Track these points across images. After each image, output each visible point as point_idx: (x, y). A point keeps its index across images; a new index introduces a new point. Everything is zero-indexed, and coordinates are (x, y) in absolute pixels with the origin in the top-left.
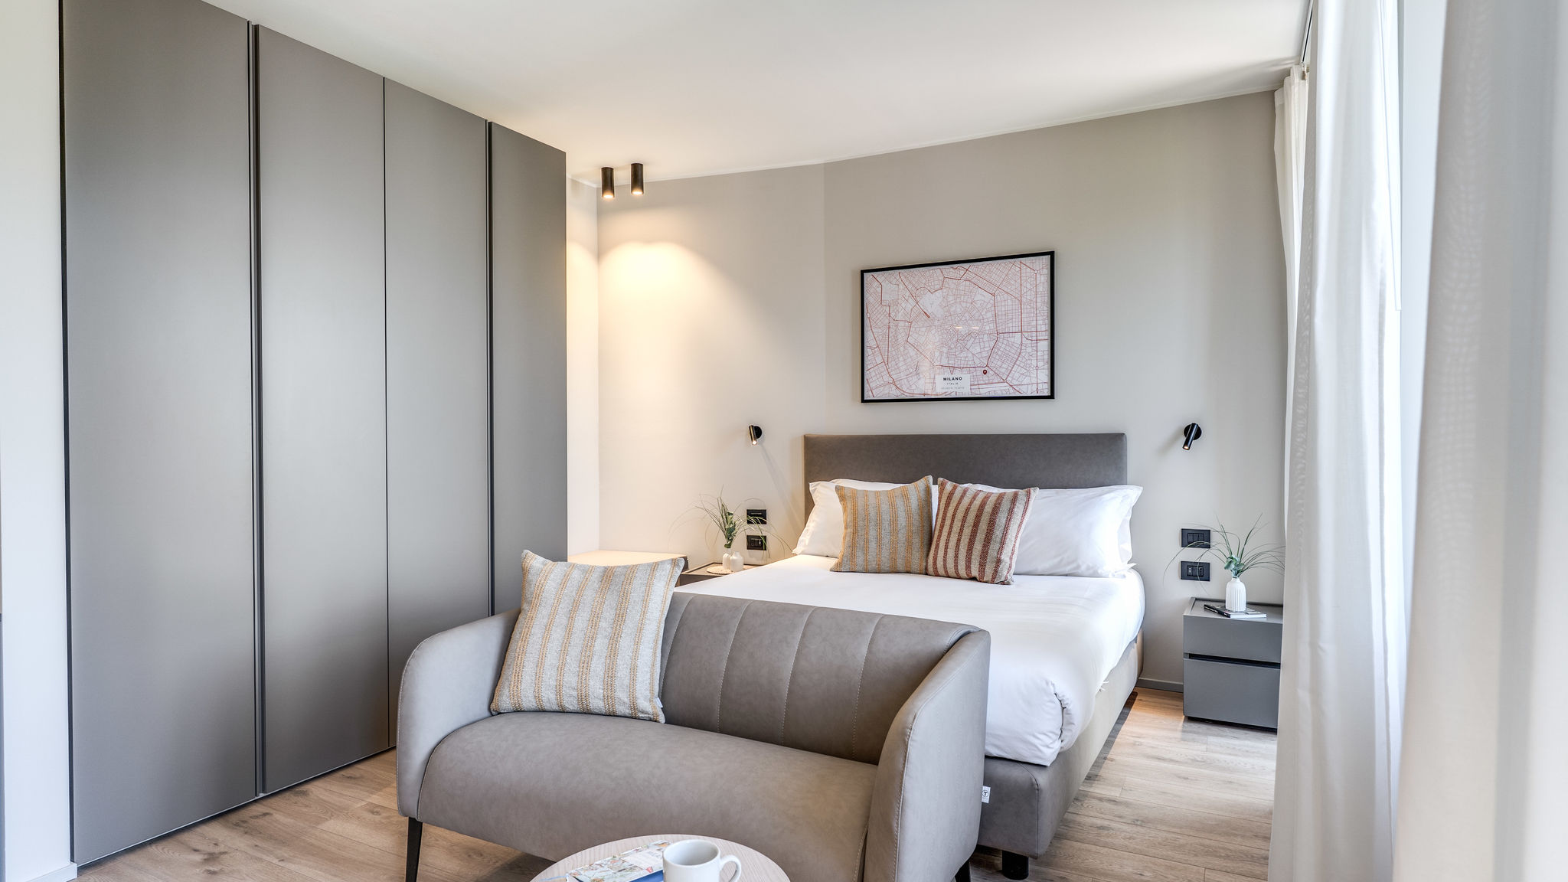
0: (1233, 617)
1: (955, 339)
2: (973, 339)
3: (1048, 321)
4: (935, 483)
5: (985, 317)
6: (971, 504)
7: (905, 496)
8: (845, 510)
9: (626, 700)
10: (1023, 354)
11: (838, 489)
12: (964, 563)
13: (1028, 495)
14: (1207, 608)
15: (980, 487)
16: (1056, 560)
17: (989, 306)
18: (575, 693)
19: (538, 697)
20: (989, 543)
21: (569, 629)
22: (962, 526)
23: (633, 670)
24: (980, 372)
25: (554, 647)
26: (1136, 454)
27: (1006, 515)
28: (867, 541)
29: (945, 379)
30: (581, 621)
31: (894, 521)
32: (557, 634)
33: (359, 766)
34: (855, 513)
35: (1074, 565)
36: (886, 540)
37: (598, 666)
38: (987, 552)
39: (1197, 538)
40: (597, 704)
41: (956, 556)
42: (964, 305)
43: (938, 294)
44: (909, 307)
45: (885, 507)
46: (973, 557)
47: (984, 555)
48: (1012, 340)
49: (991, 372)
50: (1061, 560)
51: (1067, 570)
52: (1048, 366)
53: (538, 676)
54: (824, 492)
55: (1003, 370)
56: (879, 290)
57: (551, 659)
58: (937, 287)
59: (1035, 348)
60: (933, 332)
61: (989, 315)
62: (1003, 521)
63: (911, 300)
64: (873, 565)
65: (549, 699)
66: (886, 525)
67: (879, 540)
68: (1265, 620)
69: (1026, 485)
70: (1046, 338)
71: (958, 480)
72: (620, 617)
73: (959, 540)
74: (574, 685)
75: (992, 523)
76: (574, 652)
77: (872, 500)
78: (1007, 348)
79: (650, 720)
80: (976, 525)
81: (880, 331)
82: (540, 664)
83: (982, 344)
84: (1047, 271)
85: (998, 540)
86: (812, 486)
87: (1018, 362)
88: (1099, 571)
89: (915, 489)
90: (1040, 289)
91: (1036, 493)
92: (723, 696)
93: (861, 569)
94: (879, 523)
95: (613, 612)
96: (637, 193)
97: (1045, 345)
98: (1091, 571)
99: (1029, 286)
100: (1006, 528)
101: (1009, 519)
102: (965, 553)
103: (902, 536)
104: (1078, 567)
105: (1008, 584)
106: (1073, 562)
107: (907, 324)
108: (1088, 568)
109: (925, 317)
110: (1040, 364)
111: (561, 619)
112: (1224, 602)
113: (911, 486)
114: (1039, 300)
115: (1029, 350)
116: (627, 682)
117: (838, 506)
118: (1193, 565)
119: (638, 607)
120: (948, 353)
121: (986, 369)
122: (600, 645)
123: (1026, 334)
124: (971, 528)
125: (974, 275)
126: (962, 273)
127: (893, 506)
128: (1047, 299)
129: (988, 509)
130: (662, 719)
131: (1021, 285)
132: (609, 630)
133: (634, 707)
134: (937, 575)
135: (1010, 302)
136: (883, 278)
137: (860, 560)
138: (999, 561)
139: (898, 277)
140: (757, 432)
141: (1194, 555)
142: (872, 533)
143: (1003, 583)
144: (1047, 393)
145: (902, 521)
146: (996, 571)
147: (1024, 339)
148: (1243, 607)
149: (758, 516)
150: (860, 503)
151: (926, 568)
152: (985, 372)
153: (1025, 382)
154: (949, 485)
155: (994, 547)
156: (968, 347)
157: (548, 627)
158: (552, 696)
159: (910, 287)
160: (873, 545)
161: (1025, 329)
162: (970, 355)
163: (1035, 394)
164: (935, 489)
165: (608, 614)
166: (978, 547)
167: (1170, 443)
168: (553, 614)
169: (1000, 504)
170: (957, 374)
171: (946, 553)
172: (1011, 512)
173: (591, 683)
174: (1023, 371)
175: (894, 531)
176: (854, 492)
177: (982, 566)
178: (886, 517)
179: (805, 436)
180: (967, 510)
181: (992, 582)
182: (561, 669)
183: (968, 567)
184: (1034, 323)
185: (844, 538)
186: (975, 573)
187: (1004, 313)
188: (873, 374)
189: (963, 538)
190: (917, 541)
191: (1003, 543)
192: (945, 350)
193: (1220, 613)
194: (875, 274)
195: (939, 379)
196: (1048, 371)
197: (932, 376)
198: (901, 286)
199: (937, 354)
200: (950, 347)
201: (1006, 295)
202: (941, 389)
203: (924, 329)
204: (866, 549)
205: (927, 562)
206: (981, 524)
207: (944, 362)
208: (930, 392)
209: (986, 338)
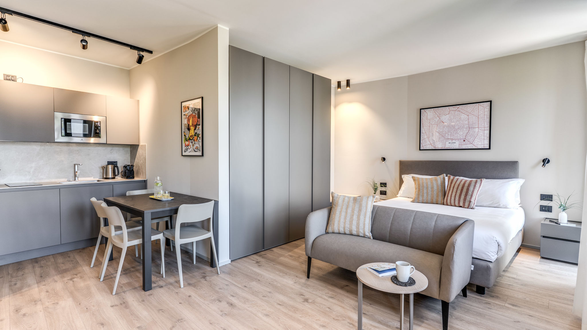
0: (561, 224)
1: (453, 130)
2: (460, 130)
3: (489, 124)
4: (447, 176)
5: (465, 123)
6: (460, 183)
7: (436, 180)
8: (415, 184)
9: (363, 232)
10: (479, 135)
11: (413, 177)
12: (458, 201)
13: (481, 181)
14: (550, 221)
15: (462, 178)
16: (491, 202)
17: (466, 119)
18: (349, 229)
19: (339, 230)
20: (467, 196)
21: (346, 213)
22: (457, 190)
23: (364, 224)
24: (462, 141)
25: (343, 217)
26: (522, 168)
27: (473, 187)
28: (423, 193)
29: (449, 143)
30: (350, 210)
31: (432, 188)
32: (343, 214)
33: (283, 246)
34: (419, 185)
35: (498, 204)
36: (430, 193)
37: (355, 223)
39: (548, 197)
40: (354, 232)
41: (455, 199)
42: (457, 119)
43: (448, 115)
44: (437, 120)
45: (429, 183)
46: (461, 200)
47: (465, 199)
48: (474, 130)
49: (467, 141)
50: (493, 202)
51: (495, 205)
52: (488, 139)
53: (339, 224)
54: (408, 178)
55: (471, 140)
56: (426, 115)
57: (342, 220)
58: (447, 113)
59: (483, 133)
60: (445, 128)
62: (472, 189)
63: (438, 118)
64: (425, 201)
65: (342, 230)
66: (430, 189)
67: (427, 193)
68: (575, 227)
69: (481, 178)
70: (488, 129)
71: (455, 175)
72: (360, 210)
73: (456, 194)
74: (349, 227)
75: (468, 190)
76: (348, 219)
77: (425, 181)
78: (473, 133)
79: (369, 238)
80: (462, 190)
81: (426, 128)
82: (339, 221)
83: (463, 132)
84: (489, 107)
85: (470, 195)
86: (403, 176)
87: (477, 137)
88: (508, 207)
89: (439, 178)
90: (486, 113)
91: (484, 181)
92: (390, 233)
93: (421, 202)
94: (427, 188)
95: (358, 209)
96: (348, 88)
97: (488, 132)
98: (505, 206)
99: (481, 112)
100: (473, 191)
103: (435, 193)
104: (500, 205)
105: (474, 209)
106: (497, 203)
107: (436, 125)
108: (503, 205)
109: (443, 123)
110: (485, 138)
111: (344, 210)
112: (558, 220)
113: (438, 177)
114: (485, 117)
115: (481, 133)
116: (362, 227)
117: (413, 183)
118: (545, 207)
119: (365, 208)
121: (465, 139)
122: (355, 217)
123: (480, 128)
124: (460, 191)
125: (461, 109)
126: (456, 108)
127: (432, 183)
128: (488, 116)
129: (466, 185)
130: (372, 238)
131: (478, 112)
132: (357, 214)
133: (364, 234)
134: (447, 205)
135: (474, 118)
136: (428, 111)
137: (421, 199)
138: (470, 202)
139: (433, 111)
140: (384, 159)
141: (545, 203)
142: (425, 191)
143: (472, 208)
144: (488, 147)
145: (435, 188)
146: (469, 205)
147: (479, 130)
148: (566, 222)
149: (384, 185)
150: (421, 182)
151: (443, 203)
152: (464, 141)
153: (479, 144)
154: (452, 177)
155: (468, 198)
156: (458, 133)
157: (341, 212)
158: (343, 230)
159: (437, 114)
160: (425, 195)
161: (480, 126)
162: (459, 135)
163: (483, 148)
164: (447, 178)
165: (357, 209)
166: (463, 197)
167: (537, 164)
168: (342, 208)
169: (471, 183)
170: (454, 141)
171: (451, 198)
172: (475, 186)
173: (353, 227)
174: (479, 140)
175: (432, 191)
176: (418, 178)
177: (464, 203)
178: (430, 186)
179: (400, 161)
180: (459, 185)
181: (468, 208)
182: (345, 223)
183: (459, 203)
184: (483, 124)
185: (415, 192)
186: (461, 204)
187: (472, 121)
188: (424, 141)
189: (457, 194)
190: (440, 194)
191: (472, 196)
192: (450, 134)
193: (556, 223)
194: (425, 110)
195: (447, 143)
196: (488, 140)
197: (445, 142)
198: (434, 113)
199: (447, 135)
200: (451, 133)
201: (473, 116)
202: (448, 146)
203: (442, 127)
204: (423, 196)
205: (444, 201)
206: (464, 190)
207: (449, 137)
208: (444, 147)
209: (465, 129)
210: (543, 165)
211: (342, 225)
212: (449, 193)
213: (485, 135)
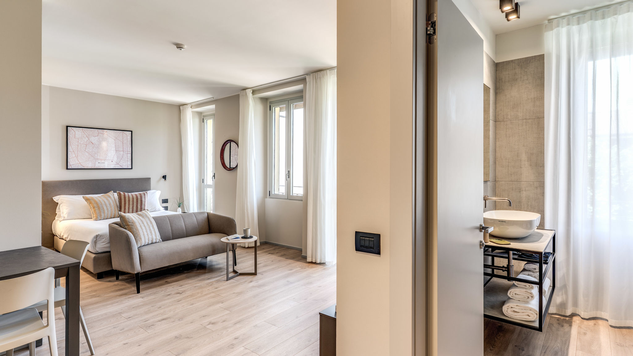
1: (102, 151)
3: (131, 149)
7: (110, 197)
8: (90, 203)
10: (123, 157)
11: (83, 197)
17: (113, 143)
24: (110, 161)
25: (144, 230)
26: (153, 183)
28: (104, 210)
29: (99, 163)
31: (110, 204)
32: (143, 228)
35: (155, 209)
36: (110, 210)
39: (165, 201)
43: (96, 137)
44: (85, 141)
48: (120, 153)
49: (114, 162)
51: (153, 210)
52: (131, 161)
55: (118, 161)
56: (74, 133)
58: (96, 135)
60: (95, 148)
61: (113, 145)
63: (86, 138)
65: (147, 242)
67: (107, 209)
70: (130, 153)
77: (100, 199)
78: (119, 155)
84: (130, 136)
86: (54, 198)
87: (122, 159)
88: (161, 209)
90: (128, 140)
92: (172, 233)
94: (106, 205)
97: (130, 155)
98: (158, 210)
99: (125, 139)
100: (145, 202)
101: (145, 199)
103: (113, 208)
104: (156, 209)
106: (154, 208)
107: (85, 145)
108: (158, 209)
109: (92, 144)
110: (128, 160)
113: (108, 194)
114: (128, 143)
115: (125, 156)
116: (155, 235)
118: (164, 207)
120: (100, 155)
122: (151, 228)
125: (108, 134)
126: (104, 132)
128: (130, 143)
130: (161, 241)
131: (123, 138)
133: (158, 240)
135: (120, 143)
136: (76, 130)
137: (103, 216)
139: (82, 130)
141: (165, 205)
142: (105, 208)
144: (130, 168)
145: (112, 204)
147: (124, 153)
150: (97, 200)
152: (112, 161)
153: (124, 165)
154: (122, 193)
156: (106, 154)
159: (86, 134)
160: (106, 211)
161: (124, 150)
162: (107, 156)
163: (127, 168)
167: (160, 179)
168: (139, 224)
169: (141, 196)
170: (103, 162)
172: (145, 197)
174: (123, 162)
175: (111, 207)
176: (90, 198)
180: (133, 198)
184: (127, 149)
185: (95, 211)
187: (117, 145)
188: (71, 160)
194: (72, 128)
195: (97, 163)
196: (131, 162)
197: (94, 162)
198: (83, 133)
199: (96, 155)
201: (118, 141)
202: (97, 166)
203: (91, 147)
204: (104, 212)
206: (138, 201)
207: (99, 158)
208: (93, 166)
209: (112, 152)
210: (165, 180)
211: (147, 238)
212: (126, 206)
213: (128, 157)
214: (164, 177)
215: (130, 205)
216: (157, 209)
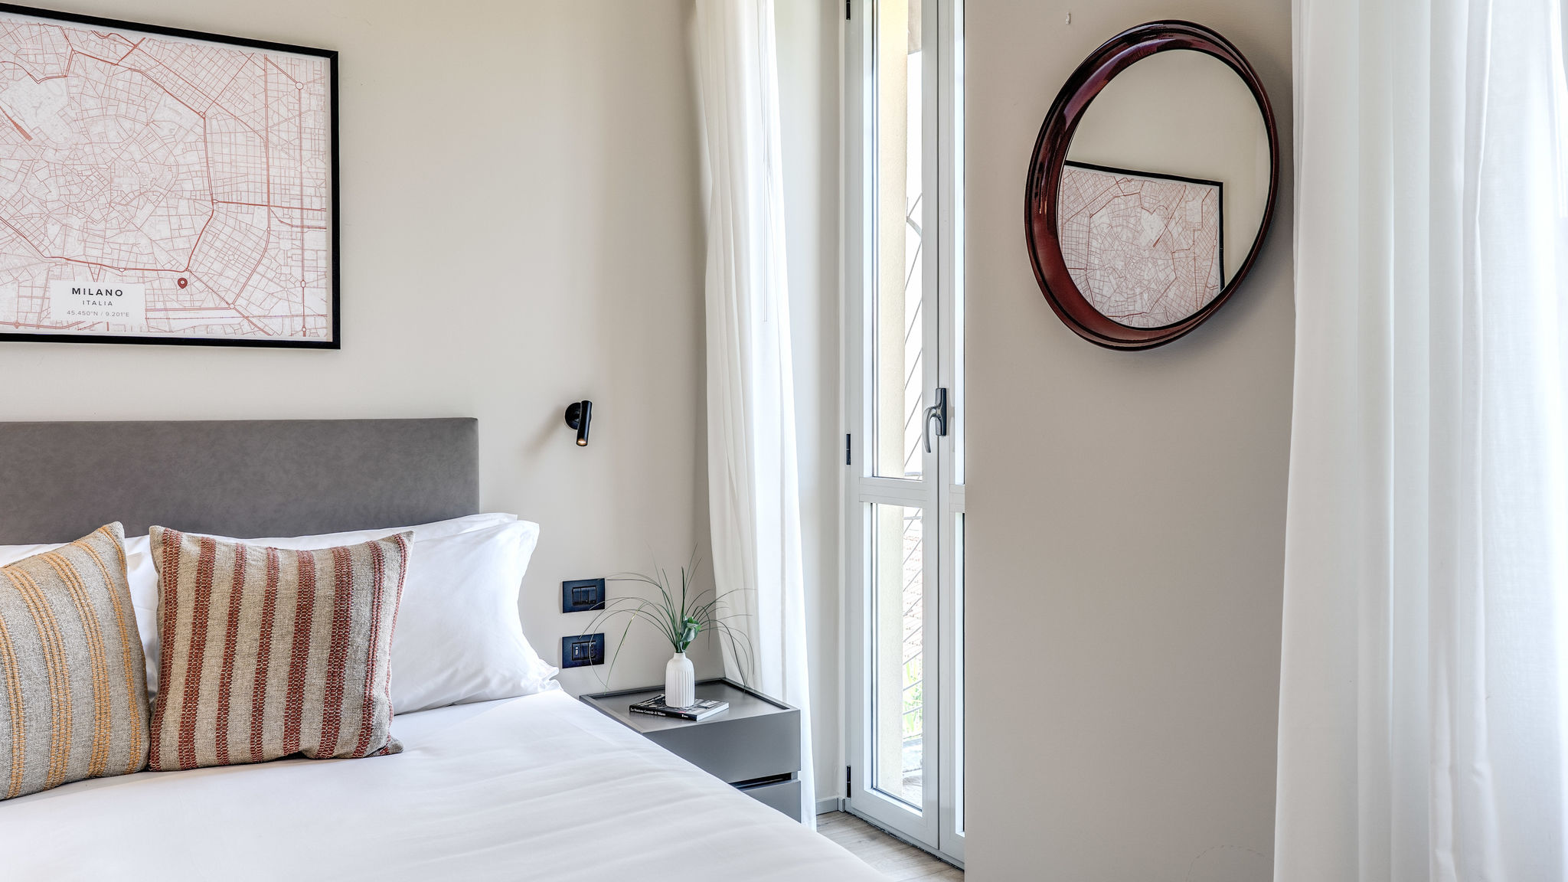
0: (701, 718)
1: (103, 200)
2: (149, 207)
5: (181, 161)
6: (270, 586)
7: (68, 580)
10: (272, 253)
12: (281, 722)
13: (401, 541)
14: (638, 710)
17: (192, 138)
20: (341, 666)
24: (169, 282)
26: (492, 456)
27: (369, 599)
29: (76, 291)
31: (51, 651)
35: (478, 680)
36: (34, 707)
38: (340, 689)
39: (585, 592)
41: (255, 710)
42: (127, 124)
43: (57, 86)
46: (306, 706)
47: (334, 692)
48: (247, 219)
49: (198, 284)
51: (462, 692)
52: (327, 282)
55: (227, 283)
58: (52, 69)
59: (298, 243)
60: (42, 174)
61: (192, 157)
62: (366, 611)
66: (30, 663)
68: (733, 716)
70: (323, 224)
73: (263, 672)
75: (341, 621)
78: (238, 237)
80: (303, 630)
83: (174, 220)
84: (323, 88)
87: (261, 269)
89: (82, 560)
90: (309, 122)
97: (323, 240)
98: (509, 686)
99: (283, 111)
100: (374, 628)
101: (376, 605)
102: (283, 700)
103: (80, 687)
104: (486, 682)
105: (398, 749)
108: (504, 681)
109: (17, 136)
110: (310, 276)
114: (306, 144)
115: (286, 245)
118: (580, 641)
120: (84, 230)
121: (186, 275)
123: (279, 212)
124: (289, 639)
125: (153, 63)
126: (122, 50)
127: (37, 609)
128: (325, 145)
129: (324, 588)
131: (266, 106)
135: (240, 138)
138: (368, 705)
141: (582, 623)
143: (384, 751)
144: (326, 336)
145: (75, 646)
146: (367, 730)
147: (274, 221)
148: (697, 698)
151: (151, 755)
152: (183, 283)
153: (276, 311)
154: (185, 542)
155: (353, 672)
156: (138, 222)
161: (276, 199)
162: (144, 241)
163: (299, 338)
164: (141, 559)
167: (544, 436)
169: (349, 574)
170: (109, 282)
171: (224, 708)
172: (377, 589)
174: (273, 288)
177: (331, 721)
178: (25, 643)
180: (270, 598)
181: (358, 755)
183: (292, 728)
184: (296, 191)
186: (310, 741)
187: (227, 159)
189: (272, 664)
190: (122, 692)
191: (370, 661)
192: (76, 222)
195: (60, 291)
196: (326, 294)
197: (40, 281)
199: (53, 229)
200: (89, 218)
201: (232, 122)
202: (62, 316)
203: (13, 165)
205: (154, 737)
206: (314, 627)
207: (74, 249)
208: (32, 319)
209: (184, 207)
210: (581, 435)
212: (205, 672)
213: (308, 255)
214: (577, 416)
215: (238, 662)
216: (494, 684)
